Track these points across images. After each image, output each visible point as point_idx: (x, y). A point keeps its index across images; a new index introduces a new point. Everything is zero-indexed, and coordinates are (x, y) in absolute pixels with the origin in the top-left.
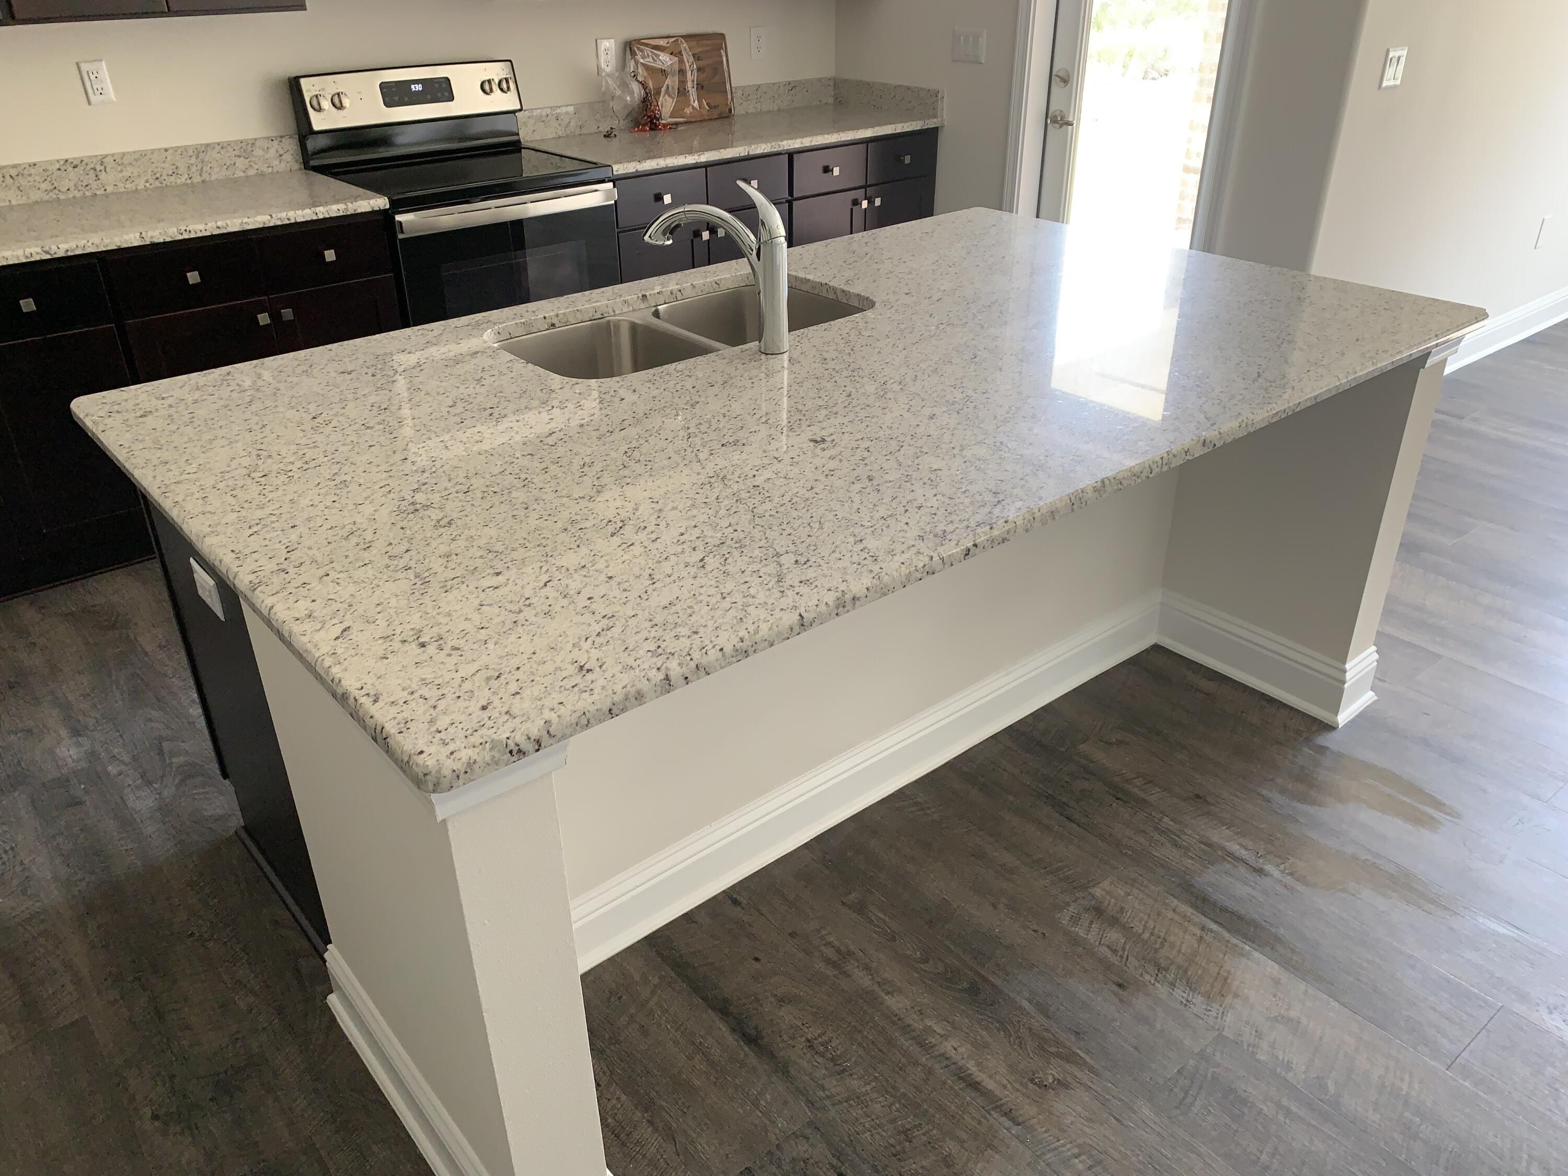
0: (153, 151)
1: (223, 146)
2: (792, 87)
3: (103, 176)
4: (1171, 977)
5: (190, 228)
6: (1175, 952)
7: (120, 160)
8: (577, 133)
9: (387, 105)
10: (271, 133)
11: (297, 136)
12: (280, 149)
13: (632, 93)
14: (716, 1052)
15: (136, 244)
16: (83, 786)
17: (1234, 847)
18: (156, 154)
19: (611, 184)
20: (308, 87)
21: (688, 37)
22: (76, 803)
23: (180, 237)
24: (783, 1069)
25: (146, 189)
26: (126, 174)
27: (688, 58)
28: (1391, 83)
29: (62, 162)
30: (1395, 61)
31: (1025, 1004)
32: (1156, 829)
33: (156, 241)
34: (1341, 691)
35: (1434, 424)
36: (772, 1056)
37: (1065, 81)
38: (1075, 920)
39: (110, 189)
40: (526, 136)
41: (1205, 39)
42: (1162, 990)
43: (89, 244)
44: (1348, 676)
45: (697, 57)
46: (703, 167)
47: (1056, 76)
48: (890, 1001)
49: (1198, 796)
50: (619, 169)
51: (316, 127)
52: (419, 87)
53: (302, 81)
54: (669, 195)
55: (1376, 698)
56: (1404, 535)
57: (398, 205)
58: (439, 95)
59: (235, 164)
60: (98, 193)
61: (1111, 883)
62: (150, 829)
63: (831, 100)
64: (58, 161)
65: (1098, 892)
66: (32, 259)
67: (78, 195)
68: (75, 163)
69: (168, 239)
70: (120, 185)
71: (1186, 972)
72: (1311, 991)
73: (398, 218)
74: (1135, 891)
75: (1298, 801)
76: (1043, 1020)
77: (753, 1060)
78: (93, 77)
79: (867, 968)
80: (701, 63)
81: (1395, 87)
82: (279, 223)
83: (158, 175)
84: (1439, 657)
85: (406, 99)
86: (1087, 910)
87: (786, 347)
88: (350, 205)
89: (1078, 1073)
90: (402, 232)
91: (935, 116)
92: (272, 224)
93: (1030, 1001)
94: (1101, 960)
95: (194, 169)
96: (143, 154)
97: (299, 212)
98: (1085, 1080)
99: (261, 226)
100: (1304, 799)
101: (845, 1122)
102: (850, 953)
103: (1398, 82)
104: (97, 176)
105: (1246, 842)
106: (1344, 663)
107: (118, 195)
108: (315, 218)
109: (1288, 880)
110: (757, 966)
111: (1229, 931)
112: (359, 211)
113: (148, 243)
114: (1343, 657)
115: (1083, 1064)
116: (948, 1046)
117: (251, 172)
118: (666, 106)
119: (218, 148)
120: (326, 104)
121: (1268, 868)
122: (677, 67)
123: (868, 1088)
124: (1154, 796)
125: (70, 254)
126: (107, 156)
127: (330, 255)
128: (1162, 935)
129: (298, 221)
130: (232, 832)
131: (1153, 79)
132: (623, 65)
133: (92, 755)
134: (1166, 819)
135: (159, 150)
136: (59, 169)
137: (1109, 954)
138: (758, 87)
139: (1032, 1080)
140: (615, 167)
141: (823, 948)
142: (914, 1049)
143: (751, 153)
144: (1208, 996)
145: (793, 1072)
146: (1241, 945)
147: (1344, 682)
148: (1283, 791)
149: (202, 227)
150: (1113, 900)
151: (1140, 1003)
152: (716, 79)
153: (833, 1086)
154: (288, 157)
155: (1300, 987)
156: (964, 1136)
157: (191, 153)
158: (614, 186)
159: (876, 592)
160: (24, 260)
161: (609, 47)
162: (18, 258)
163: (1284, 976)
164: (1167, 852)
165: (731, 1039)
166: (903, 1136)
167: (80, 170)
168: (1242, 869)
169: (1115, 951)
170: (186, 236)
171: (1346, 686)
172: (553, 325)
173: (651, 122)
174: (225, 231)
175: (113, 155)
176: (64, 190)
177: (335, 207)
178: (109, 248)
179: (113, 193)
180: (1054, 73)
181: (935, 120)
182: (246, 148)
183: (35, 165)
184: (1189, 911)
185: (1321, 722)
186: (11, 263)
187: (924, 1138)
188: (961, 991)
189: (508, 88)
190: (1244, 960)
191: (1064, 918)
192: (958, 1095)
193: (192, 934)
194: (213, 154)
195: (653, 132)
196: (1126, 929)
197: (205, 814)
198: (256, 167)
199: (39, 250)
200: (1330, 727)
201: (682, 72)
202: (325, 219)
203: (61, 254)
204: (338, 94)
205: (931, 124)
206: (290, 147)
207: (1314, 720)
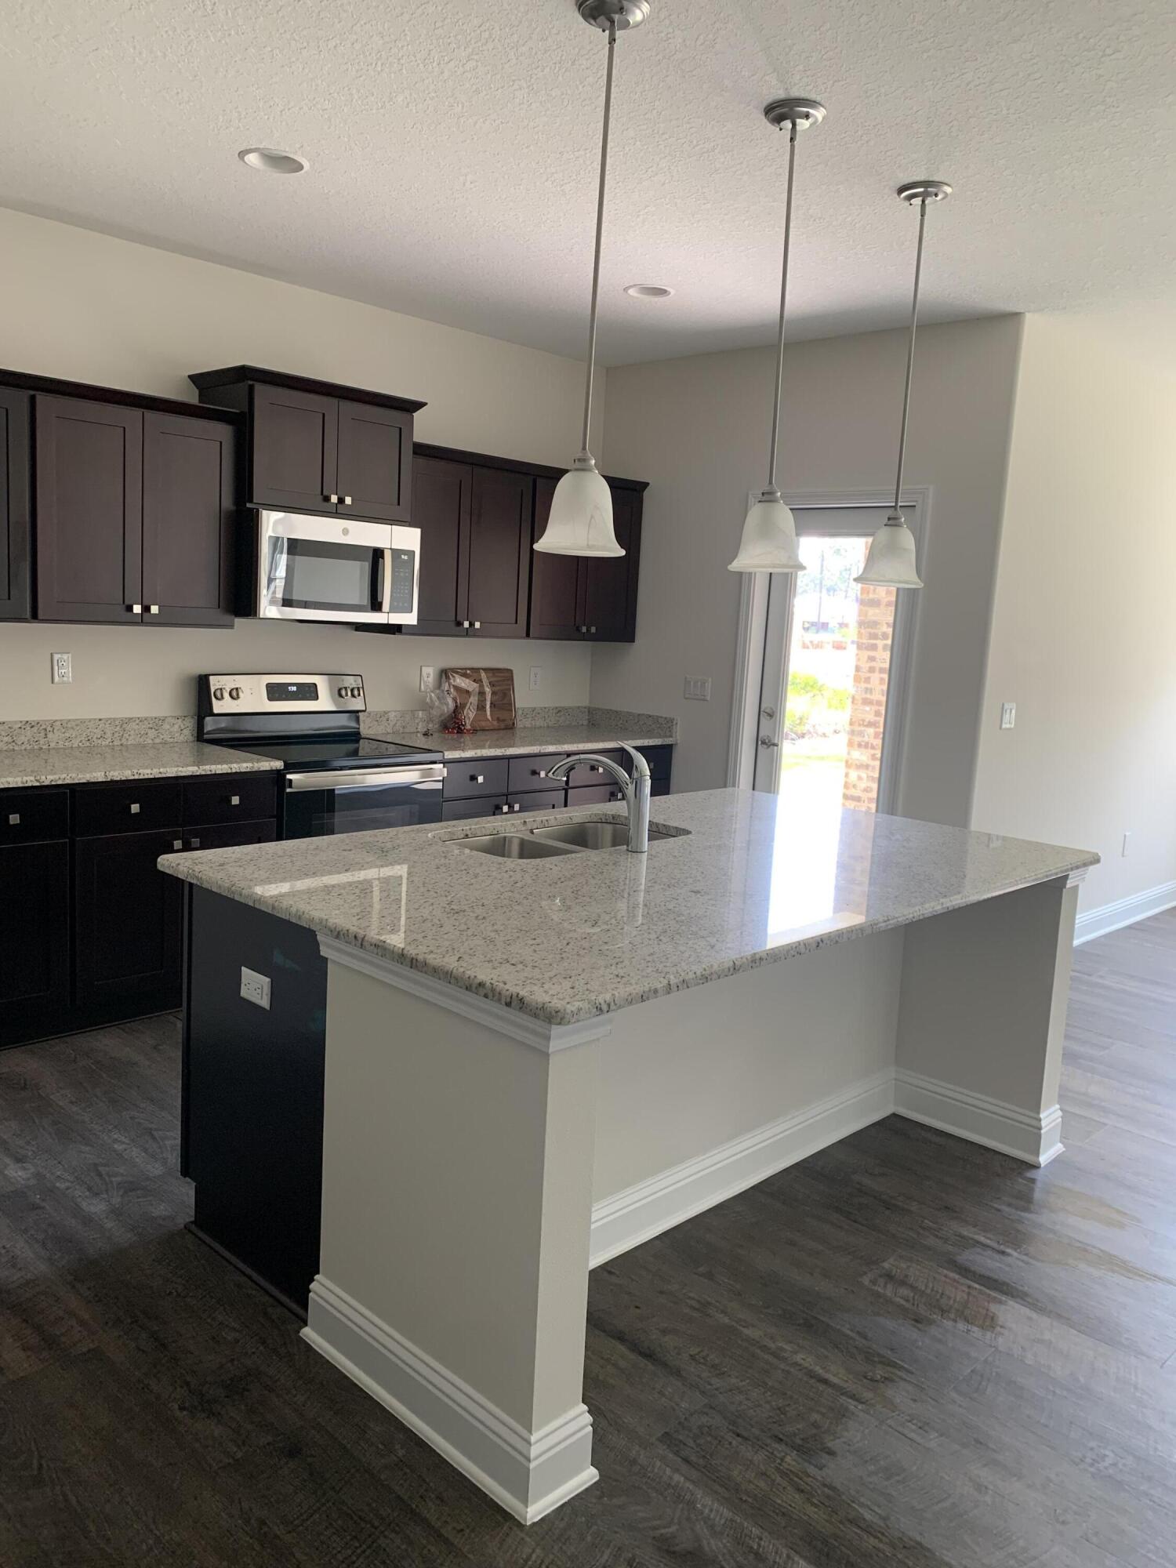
0: (90, 721)
1: (141, 720)
2: (559, 711)
3: (50, 735)
4: (952, 1316)
5: (141, 771)
6: (952, 1302)
7: (65, 725)
8: (401, 732)
9: (270, 699)
10: (178, 713)
11: (196, 717)
12: (182, 726)
13: (447, 704)
14: (622, 1363)
15: (100, 780)
16: (38, 1197)
17: (982, 1239)
18: (92, 722)
19: (442, 765)
20: (215, 683)
21: (486, 670)
22: (35, 1207)
23: (132, 778)
24: (677, 1373)
25: (79, 747)
26: (67, 735)
27: (485, 682)
28: (1008, 726)
29: (24, 723)
30: (1008, 711)
31: (849, 1332)
32: (920, 1227)
33: (115, 779)
34: (1039, 1136)
35: (1072, 979)
36: (665, 1365)
37: (771, 715)
38: (874, 1282)
39: (53, 745)
40: (364, 731)
41: (853, 702)
42: (948, 1324)
43: (68, 777)
44: (1043, 1123)
45: (492, 684)
46: (506, 758)
47: (764, 712)
48: (746, 1331)
49: (946, 1207)
50: (449, 755)
51: (216, 711)
52: (294, 689)
53: (211, 678)
54: (482, 777)
55: (1064, 1149)
56: (1064, 1048)
57: (291, 767)
58: (308, 695)
59: (147, 734)
60: (44, 747)
61: (895, 1260)
62: (109, 1225)
63: (585, 723)
64: (21, 722)
65: (886, 1265)
66: (26, 785)
67: (29, 747)
68: (33, 724)
69: (123, 778)
70: (61, 743)
71: (963, 1312)
72: (1055, 1323)
73: (289, 776)
74: (914, 1265)
75: (1022, 1211)
76: (864, 1341)
77: (651, 1367)
78: (60, 664)
79: (723, 1312)
80: (495, 689)
81: (1010, 729)
82: (203, 773)
83: (90, 738)
84: (1105, 1124)
85: (284, 696)
86: (881, 1276)
87: (646, 849)
88: (256, 765)
89: (899, 1373)
90: (290, 787)
91: (671, 736)
92: (198, 774)
93: (852, 1330)
94: (900, 1306)
95: (116, 735)
96: (83, 722)
97: (219, 766)
98: (905, 1376)
99: (191, 774)
100: (1026, 1210)
101: (733, 1403)
102: (709, 1303)
103: (1012, 726)
104: (46, 735)
105: (989, 1235)
106: (1038, 1113)
107: (57, 750)
108: (229, 771)
109: (1025, 1258)
110: (638, 1311)
111: (988, 1289)
112: (262, 769)
113: (109, 780)
114: (1037, 1108)
115: (901, 1368)
116: (799, 1358)
117: (157, 741)
118: (469, 715)
119: (137, 721)
120: (226, 695)
121: (1009, 1251)
122: (477, 690)
123: (744, 1383)
124: (914, 1207)
125: (53, 783)
126: (56, 721)
127: (235, 800)
128: (940, 1291)
129: (217, 772)
130: (182, 1226)
131: (793, 739)
132: (439, 686)
133: (38, 1176)
134: (926, 1221)
135: (95, 719)
136: (20, 728)
137: (902, 1302)
138: (534, 709)
139: (865, 1377)
140: (446, 753)
141: (688, 1301)
142: (770, 1358)
143: (542, 751)
144: (982, 1327)
145: (684, 1373)
146: (999, 1297)
147: (1040, 1129)
148: (1010, 1205)
149: (149, 771)
150: (898, 1271)
151: (934, 1331)
152: (505, 701)
153: (716, 1382)
154: (187, 732)
155: (1044, 1321)
156: (824, 1411)
157: (117, 723)
158: (444, 767)
159: (771, 958)
160: (21, 785)
161: (430, 673)
162: (17, 783)
163: (1034, 1315)
164: (931, 1241)
165: (632, 1356)
166: (778, 1411)
167: (35, 729)
168: (990, 1252)
169: (907, 1301)
170: (136, 777)
171: (1042, 1131)
172: (467, 835)
173: (459, 728)
174: (164, 776)
175: (61, 720)
176: (20, 743)
177: (245, 765)
178: (81, 782)
179: (54, 748)
180: (762, 710)
181: (671, 739)
182: (157, 723)
183: (4, 723)
184: (957, 1277)
185: (1026, 1163)
186: (11, 786)
187: (795, 1412)
188: (799, 1325)
189: (359, 695)
190: (1004, 1307)
191: (866, 1280)
192: (812, 1387)
193: (170, 1293)
194: (133, 725)
195: (459, 735)
196: (913, 1288)
197: (153, 1215)
198: (162, 737)
199: (32, 778)
200: (1036, 1167)
201: (482, 693)
202: (236, 773)
203: (47, 783)
204: (237, 689)
205: (668, 741)
206: (190, 724)
207: (1023, 1162)
